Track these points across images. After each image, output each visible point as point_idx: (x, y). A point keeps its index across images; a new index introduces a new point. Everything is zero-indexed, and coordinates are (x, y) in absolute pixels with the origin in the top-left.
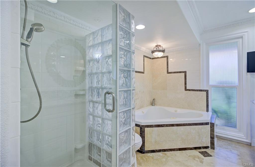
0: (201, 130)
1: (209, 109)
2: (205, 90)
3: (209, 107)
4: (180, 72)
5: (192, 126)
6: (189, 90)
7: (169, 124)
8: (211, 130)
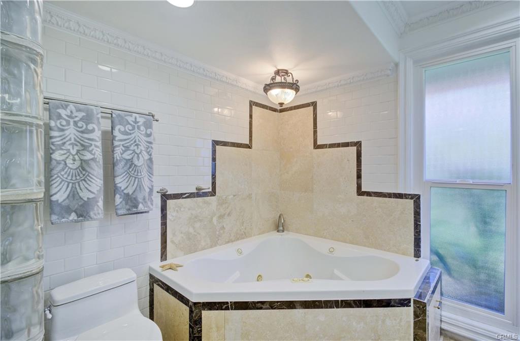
0: (384, 321)
1: (422, 249)
2: (409, 195)
3: (422, 244)
4: (346, 145)
5: (353, 307)
6: (369, 194)
7: (278, 302)
8: (415, 323)
